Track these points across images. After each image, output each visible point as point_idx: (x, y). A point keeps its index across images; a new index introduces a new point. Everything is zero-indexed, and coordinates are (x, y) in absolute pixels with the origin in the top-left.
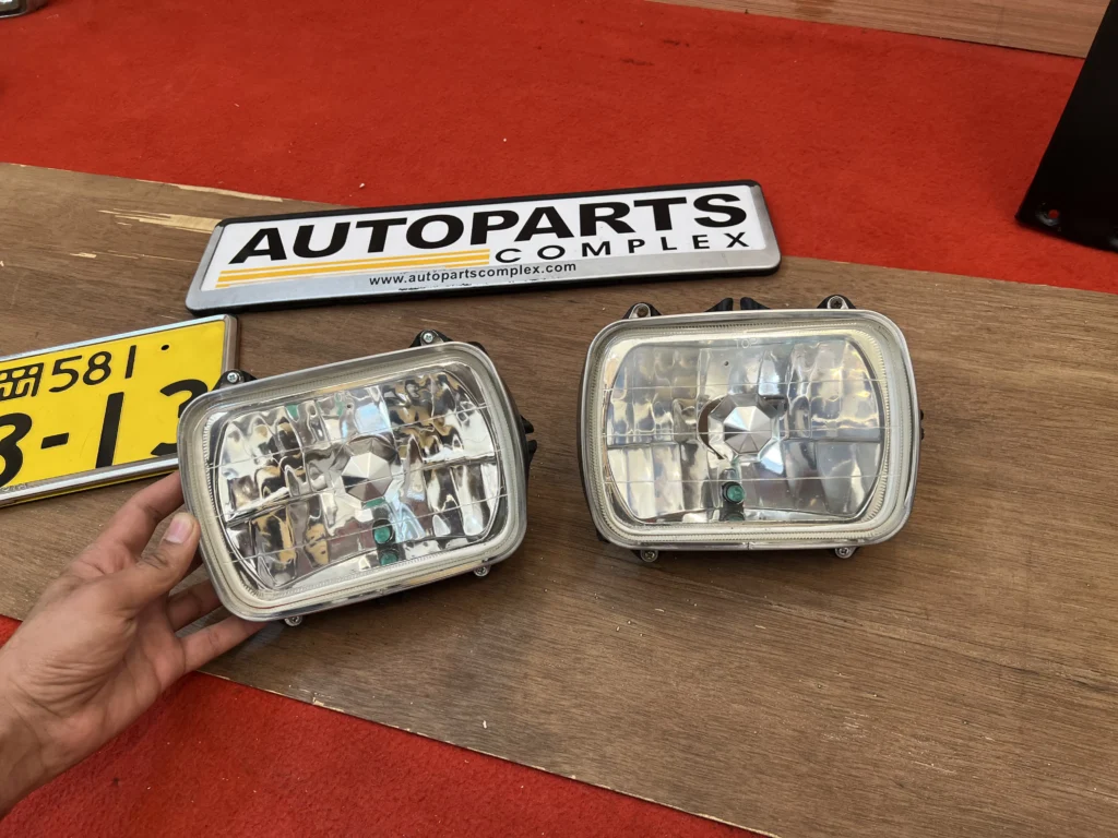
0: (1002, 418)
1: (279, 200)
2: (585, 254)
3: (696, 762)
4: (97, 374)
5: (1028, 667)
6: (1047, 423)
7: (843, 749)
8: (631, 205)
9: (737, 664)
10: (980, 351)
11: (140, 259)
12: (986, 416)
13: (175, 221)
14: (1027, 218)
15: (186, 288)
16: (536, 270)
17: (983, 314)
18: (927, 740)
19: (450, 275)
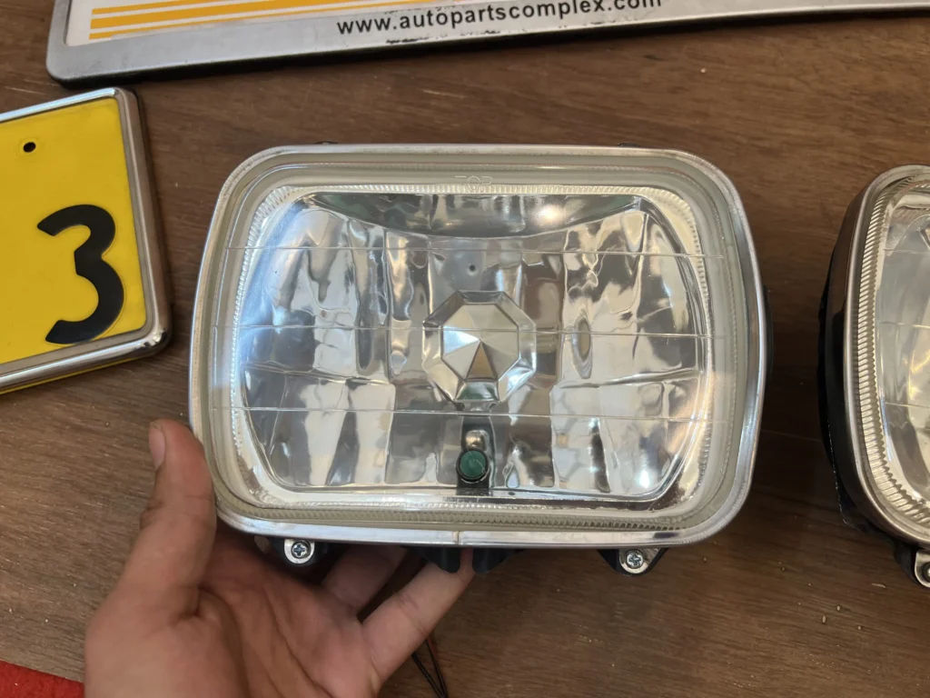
16: (598, 5)
19: (464, 16)
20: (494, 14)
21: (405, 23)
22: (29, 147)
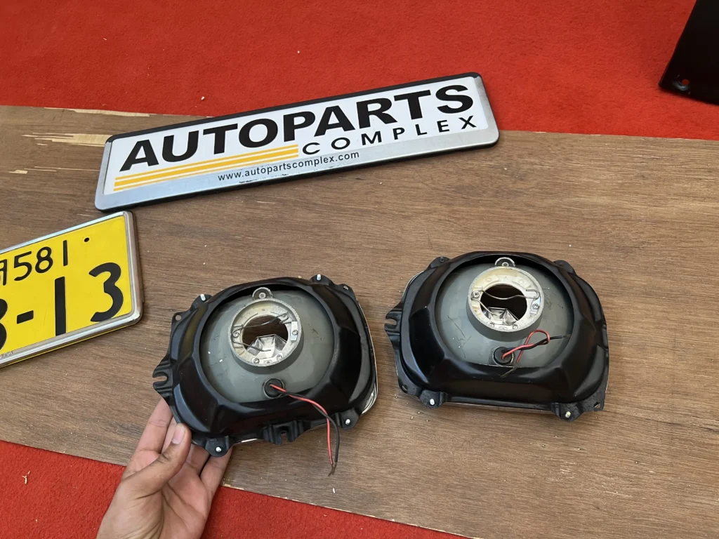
0: (654, 243)
1: (147, 115)
2: (364, 143)
3: (470, 504)
4: (44, 265)
5: (675, 421)
6: (683, 244)
7: (560, 487)
8: (392, 100)
9: (490, 435)
10: (638, 193)
11: (58, 171)
12: (643, 243)
13: (77, 139)
14: (667, 85)
15: (94, 192)
16: (332, 159)
17: (639, 164)
18: (613, 476)
19: (273, 169)
20: (286, 167)
21: (248, 174)
22: (87, 240)
